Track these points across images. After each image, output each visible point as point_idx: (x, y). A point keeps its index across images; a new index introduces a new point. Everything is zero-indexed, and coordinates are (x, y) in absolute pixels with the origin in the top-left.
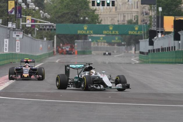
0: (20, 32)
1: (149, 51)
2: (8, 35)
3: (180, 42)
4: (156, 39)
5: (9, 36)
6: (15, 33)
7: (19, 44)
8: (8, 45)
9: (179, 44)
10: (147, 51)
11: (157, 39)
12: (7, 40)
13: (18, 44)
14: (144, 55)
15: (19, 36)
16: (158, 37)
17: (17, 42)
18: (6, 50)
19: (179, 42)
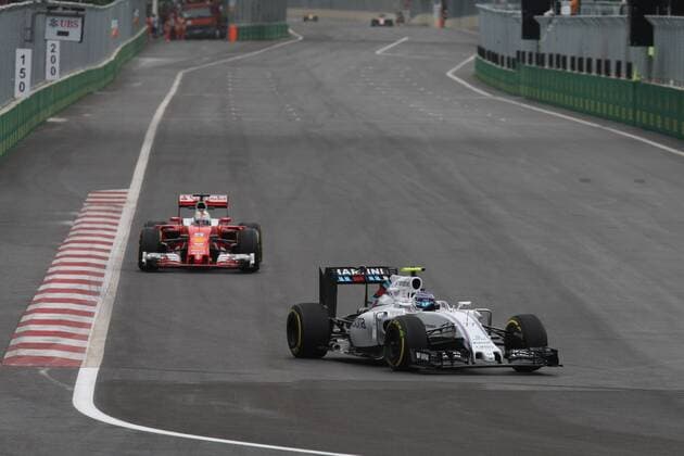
0: (73, 19)
1: (520, 55)
2: (27, 29)
3: (651, 51)
4: (550, 21)
5: (32, 33)
6: (54, 24)
7: (57, 49)
8: (28, 72)
9: (650, 58)
10: (513, 55)
11: (555, 21)
12: (28, 53)
13: (53, 51)
14: (499, 66)
15: (66, 34)
16: (558, 12)
17: (49, 43)
18: (22, 91)
19: (647, 52)
